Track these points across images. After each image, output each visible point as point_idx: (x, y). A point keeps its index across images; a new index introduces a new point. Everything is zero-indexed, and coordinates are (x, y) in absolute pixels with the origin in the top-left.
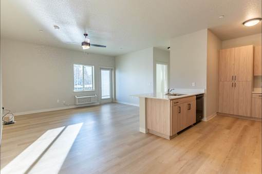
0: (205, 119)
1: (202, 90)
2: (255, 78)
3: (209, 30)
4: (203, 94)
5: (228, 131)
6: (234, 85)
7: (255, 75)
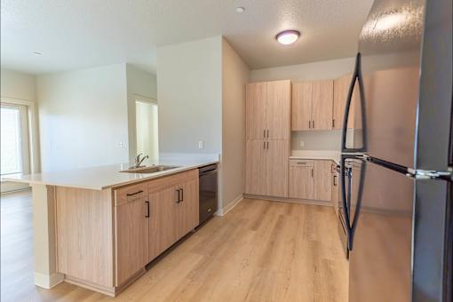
0: (221, 212)
1: (214, 157)
2: (293, 134)
3: (224, 38)
4: (215, 165)
5: (254, 232)
6: (266, 146)
7: (294, 129)
